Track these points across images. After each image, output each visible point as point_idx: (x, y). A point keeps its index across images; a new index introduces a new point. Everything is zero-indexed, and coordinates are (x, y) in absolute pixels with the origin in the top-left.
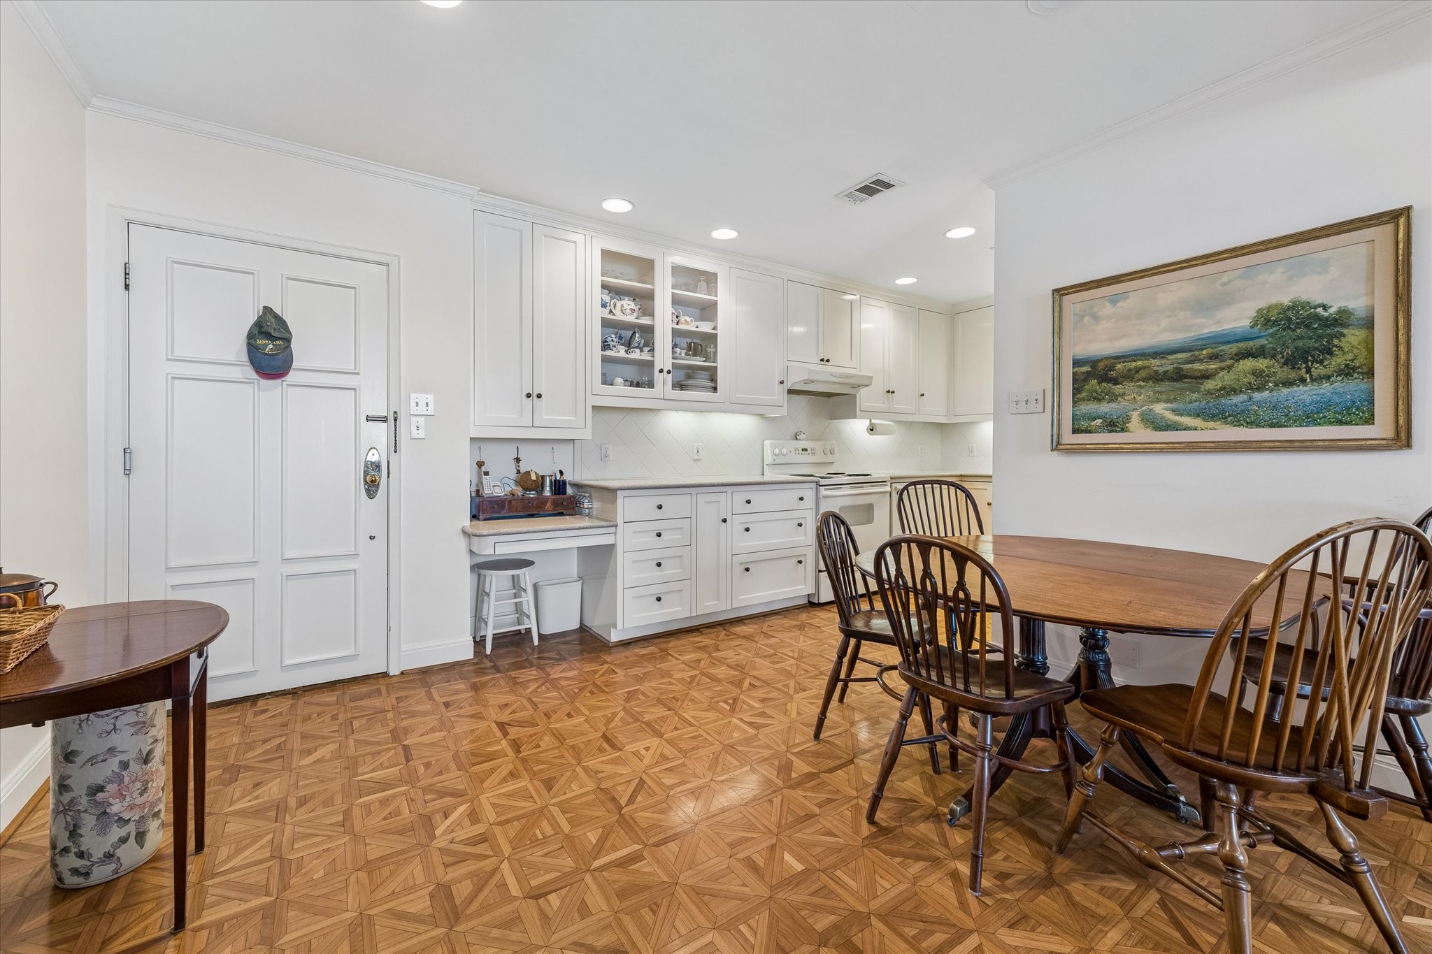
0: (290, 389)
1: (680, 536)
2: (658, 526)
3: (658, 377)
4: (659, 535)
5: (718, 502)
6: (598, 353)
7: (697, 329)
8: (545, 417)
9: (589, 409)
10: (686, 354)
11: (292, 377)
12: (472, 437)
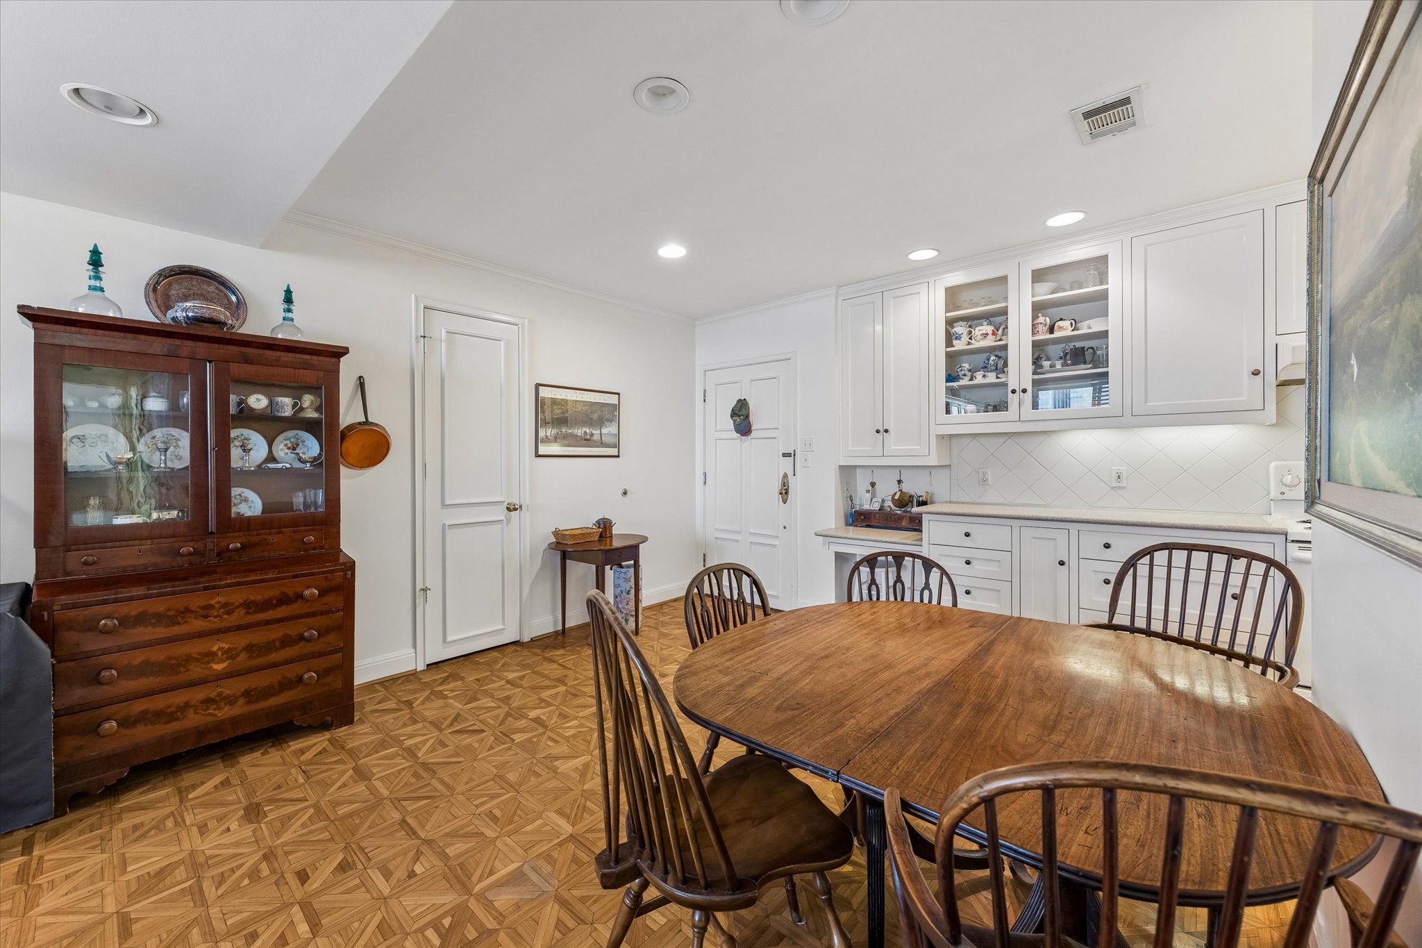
0: (753, 440)
1: (998, 570)
2: (969, 554)
3: (1013, 400)
4: (968, 563)
5: (1055, 539)
6: (942, 384)
7: (1090, 331)
8: (893, 448)
9: (933, 439)
10: (1063, 366)
11: (753, 434)
12: (841, 464)
